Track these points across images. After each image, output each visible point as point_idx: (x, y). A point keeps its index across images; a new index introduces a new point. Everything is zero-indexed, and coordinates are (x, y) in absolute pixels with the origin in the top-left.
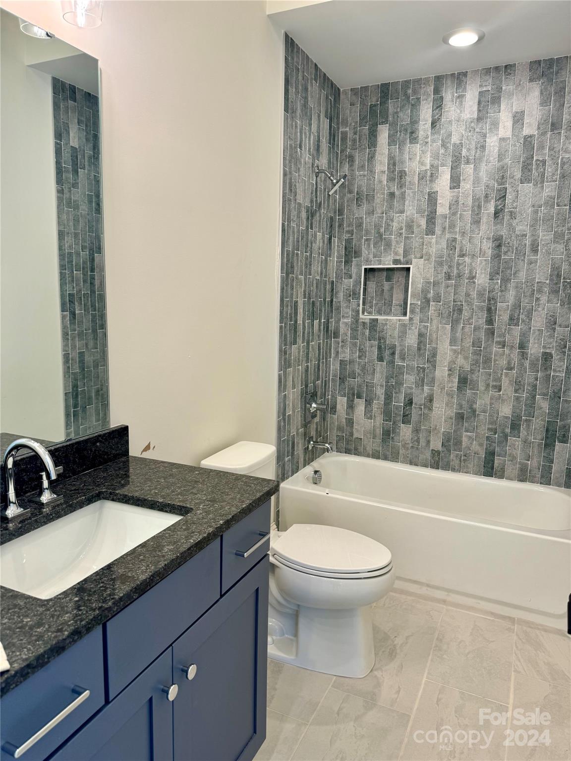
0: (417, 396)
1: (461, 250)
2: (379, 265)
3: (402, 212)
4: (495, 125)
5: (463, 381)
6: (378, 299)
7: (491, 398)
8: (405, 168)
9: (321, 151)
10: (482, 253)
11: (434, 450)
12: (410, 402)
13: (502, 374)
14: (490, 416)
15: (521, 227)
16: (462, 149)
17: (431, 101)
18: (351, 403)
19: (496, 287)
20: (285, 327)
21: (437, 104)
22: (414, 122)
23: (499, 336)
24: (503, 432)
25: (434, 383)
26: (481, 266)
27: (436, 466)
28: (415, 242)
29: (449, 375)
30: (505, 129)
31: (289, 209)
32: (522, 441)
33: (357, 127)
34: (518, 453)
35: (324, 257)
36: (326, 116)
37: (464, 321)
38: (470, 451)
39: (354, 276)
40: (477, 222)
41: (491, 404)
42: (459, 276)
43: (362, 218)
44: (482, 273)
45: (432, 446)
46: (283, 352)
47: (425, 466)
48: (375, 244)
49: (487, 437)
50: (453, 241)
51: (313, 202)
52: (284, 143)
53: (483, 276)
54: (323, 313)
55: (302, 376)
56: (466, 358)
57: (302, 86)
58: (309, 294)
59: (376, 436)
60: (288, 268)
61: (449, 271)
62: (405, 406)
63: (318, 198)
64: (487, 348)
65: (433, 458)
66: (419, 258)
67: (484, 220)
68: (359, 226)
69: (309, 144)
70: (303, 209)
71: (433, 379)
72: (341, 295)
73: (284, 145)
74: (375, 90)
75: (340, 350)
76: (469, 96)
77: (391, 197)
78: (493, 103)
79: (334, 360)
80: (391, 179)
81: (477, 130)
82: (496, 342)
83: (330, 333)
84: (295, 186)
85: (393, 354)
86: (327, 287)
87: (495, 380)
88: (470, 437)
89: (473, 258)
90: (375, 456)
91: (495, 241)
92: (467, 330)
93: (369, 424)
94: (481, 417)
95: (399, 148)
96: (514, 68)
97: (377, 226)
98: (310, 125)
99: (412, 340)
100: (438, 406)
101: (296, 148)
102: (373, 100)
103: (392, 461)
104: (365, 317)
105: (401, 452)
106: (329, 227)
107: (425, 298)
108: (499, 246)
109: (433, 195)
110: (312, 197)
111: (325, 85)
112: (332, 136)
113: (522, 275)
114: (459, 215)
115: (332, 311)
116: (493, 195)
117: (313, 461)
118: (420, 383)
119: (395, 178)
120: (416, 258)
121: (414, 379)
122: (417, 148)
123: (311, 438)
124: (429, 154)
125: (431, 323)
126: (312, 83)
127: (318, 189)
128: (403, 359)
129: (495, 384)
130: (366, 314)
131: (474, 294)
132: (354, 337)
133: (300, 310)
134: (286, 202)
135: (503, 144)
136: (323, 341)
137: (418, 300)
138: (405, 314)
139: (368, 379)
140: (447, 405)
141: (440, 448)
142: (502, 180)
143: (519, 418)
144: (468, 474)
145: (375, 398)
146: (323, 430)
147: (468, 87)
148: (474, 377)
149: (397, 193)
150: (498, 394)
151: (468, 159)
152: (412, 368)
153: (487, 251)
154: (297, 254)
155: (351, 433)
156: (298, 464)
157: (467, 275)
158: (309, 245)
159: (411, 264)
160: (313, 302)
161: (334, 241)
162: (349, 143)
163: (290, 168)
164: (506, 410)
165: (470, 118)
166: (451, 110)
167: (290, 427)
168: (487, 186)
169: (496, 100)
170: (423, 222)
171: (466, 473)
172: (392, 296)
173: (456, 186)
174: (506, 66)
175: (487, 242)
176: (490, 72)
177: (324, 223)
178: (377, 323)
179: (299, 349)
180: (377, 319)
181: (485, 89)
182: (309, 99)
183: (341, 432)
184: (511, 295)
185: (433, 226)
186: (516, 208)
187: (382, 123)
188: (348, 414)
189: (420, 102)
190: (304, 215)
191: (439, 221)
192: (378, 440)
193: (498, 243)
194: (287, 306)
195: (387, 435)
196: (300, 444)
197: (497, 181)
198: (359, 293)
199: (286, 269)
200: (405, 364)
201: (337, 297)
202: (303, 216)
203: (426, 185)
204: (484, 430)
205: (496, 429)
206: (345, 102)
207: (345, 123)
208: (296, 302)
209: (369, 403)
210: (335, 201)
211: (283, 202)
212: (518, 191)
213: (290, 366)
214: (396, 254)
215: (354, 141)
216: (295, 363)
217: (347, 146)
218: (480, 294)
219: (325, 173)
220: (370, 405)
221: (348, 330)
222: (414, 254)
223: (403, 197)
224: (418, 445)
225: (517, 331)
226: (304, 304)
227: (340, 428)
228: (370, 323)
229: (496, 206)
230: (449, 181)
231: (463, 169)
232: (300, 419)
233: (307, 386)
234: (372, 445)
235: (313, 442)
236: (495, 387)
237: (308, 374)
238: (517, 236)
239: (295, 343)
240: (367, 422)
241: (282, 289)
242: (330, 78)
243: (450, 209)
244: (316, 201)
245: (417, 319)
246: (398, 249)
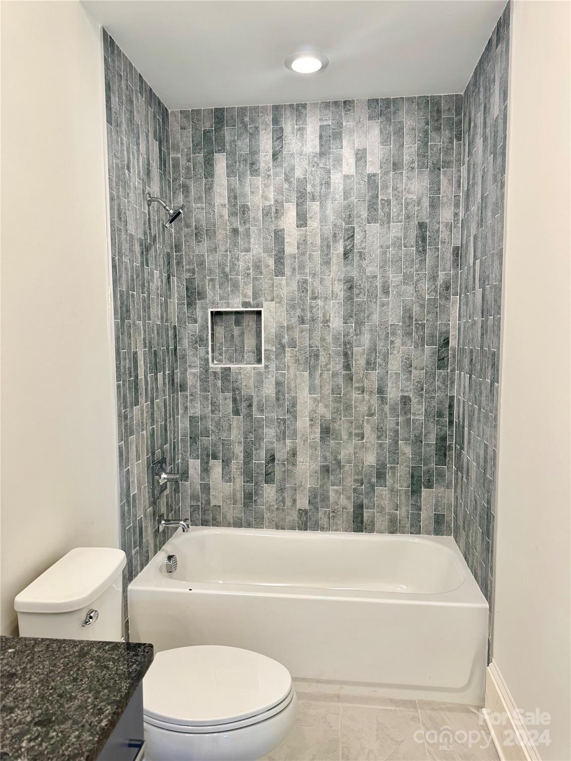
0: (279, 451)
1: (313, 293)
2: (227, 308)
3: (248, 250)
4: (338, 161)
5: (326, 431)
6: (228, 345)
7: (354, 446)
8: (248, 202)
9: (152, 176)
10: (334, 296)
11: (302, 510)
12: (272, 459)
13: (363, 421)
14: (356, 466)
15: (371, 268)
16: (306, 185)
17: (270, 131)
18: (206, 466)
19: (351, 330)
20: (124, 385)
21: (277, 135)
22: (254, 152)
23: (358, 382)
24: (370, 483)
25: (296, 436)
26: (335, 309)
27: (304, 527)
28: (265, 284)
29: (311, 425)
30: (348, 166)
31: (119, 241)
32: (389, 489)
33: (190, 154)
34: (386, 503)
35: (163, 299)
36: (155, 137)
37: (321, 367)
38: (339, 507)
39: (199, 320)
40: (327, 263)
41: (355, 453)
42: (313, 320)
43: (203, 256)
44: (335, 317)
45: (299, 505)
46: (123, 418)
47: (293, 528)
48: (221, 285)
49: (354, 489)
50: (304, 283)
51: (147, 235)
52: (109, 161)
53: (337, 319)
54: (167, 364)
55: (147, 443)
56: (327, 406)
57: (126, 96)
58: (150, 343)
59: (236, 501)
60: (123, 312)
61: (302, 314)
62: (267, 463)
63: (152, 231)
64: (346, 395)
65: (300, 518)
66: (270, 301)
67: (334, 260)
68: (201, 264)
69: (139, 166)
70: (136, 241)
71: (295, 431)
72: (186, 342)
73: (109, 163)
74: (209, 114)
75: (189, 404)
76: (309, 129)
77: (235, 234)
78: (335, 139)
79: (183, 417)
80: (233, 214)
81: (321, 165)
82: (356, 388)
83: (177, 386)
84: (125, 213)
85: (250, 406)
86: (170, 334)
87: (357, 428)
88: (337, 491)
89: (325, 300)
90: (237, 524)
91: (346, 283)
92: (325, 376)
93: (228, 488)
94: (347, 468)
95: (239, 180)
96: (353, 104)
97: (222, 266)
98: (138, 144)
99: (269, 390)
100: (302, 460)
101: (123, 168)
102: (207, 125)
103: (256, 528)
104: (215, 366)
105: (265, 516)
106: (166, 265)
107: (280, 343)
108: (351, 288)
109: (279, 233)
110: (145, 228)
111: (151, 101)
112: (163, 162)
113: (376, 317)
114: (308, 255)
115: (176, 360)
116: (341, 235)
117: (164, 543)
118: (282, 436)
119: (237, 213)
120: (266, 300)
121: (274, 433)
122: (259, 181)
123: (161, 517)
124: (272, 188)
125: (288, 371)
126: (137, 95)
127: (152, 220)
128: (261, 411)
129: (357, 431)
130: (215, 362)
131: (329, 339)
132: (205, 389)
133: (141, 363)
134: (115, 233)
135: (348, 181)
136: (169, 396)
137: (273, 346)
138: (259, 361)
139: (224, 436)
140: (311, 458)
141: (307, 507)
142: (349, 219)
143: (384, 465)
144: (338, 532)
145: (233, 457)
146: (174, 503)
147: (309, 120)
148: (336, 426)
149: (241, 229)
150: (362, 443)
151: (313, 196)
152: (272, 420)
153: (339, 293)
154: (133, 295)
155: (207, 501)
156: (148, 553)
157: (321, 319)
158: (146, 284)
159: (262, 307)
160: (155, 351)
161: (174, 281)
162: (183, 171)
163: (118, 191)
164: (370, 459)
165: (313, 153)
166: (292, 143)
167: (136, 510)
168: (335, 225)
169: (337, 136)
170: (271, 262)
171: (335, 531)
172: (243, 343)
173: (303, 224)
174: (345, 102)
175: (338, 283)
176: (330, 107)
177: (160, 259)
178: (230, 372)
179: (142, 410)
180: (230, 368)
181: (325, 123)
182: (135, 114)
183: (195, 501)
184: (366, 339)
185: (282, 266)
186: (365, 249)
187: (219, 151)
188: (202, 479)
189: (258, 131)
190: (137, 248)
191: (287, 261)
192: (240, 506)
193: (350, 285)
194: (125, 359)
195: (249, 498)
196: (149, 527)
197: (345, 220)
198: (207, 339)
199: (121, 313)
200: (264, 417)
201: (181, 345)
202: (136, 250)
203: (272, 222)
204: (350, 482)
205: (362, 480)
206: (174, 126)
207: (176, 149)
208: (136, 353)
209: (226, 463)
210: (171, 235)
211: (112, 231)
212: (365, 231)
213: (132, 433)
214: (245, 296)
215: (188, 168)
216: (138, 428)
217: (180, 175)
218: (336, 339)
219: (158, 202)
220: (228, 466)
221: (196, 381)
222: (265, 296)
223: (247, 233)
224: (284, 506)
225: (374, 375)
226: (145, 354)
227: (194, 497)
228: (222, 373)
229: (345, 247)
230: (295, 218)
231: (309, 206)
232: (147, 496)
233: (153, 453)
234: (232, 511)
235: (165, 521)
236: (357, 435)
237: (154, 439)
238: (368, 277)
239: (137, 403)
240: (225, 486)
241: (117, 339)
242: (156, 94)
243: (298, 248)
244: (150, 233)
245: (273, 367)
246: (246, 290)
